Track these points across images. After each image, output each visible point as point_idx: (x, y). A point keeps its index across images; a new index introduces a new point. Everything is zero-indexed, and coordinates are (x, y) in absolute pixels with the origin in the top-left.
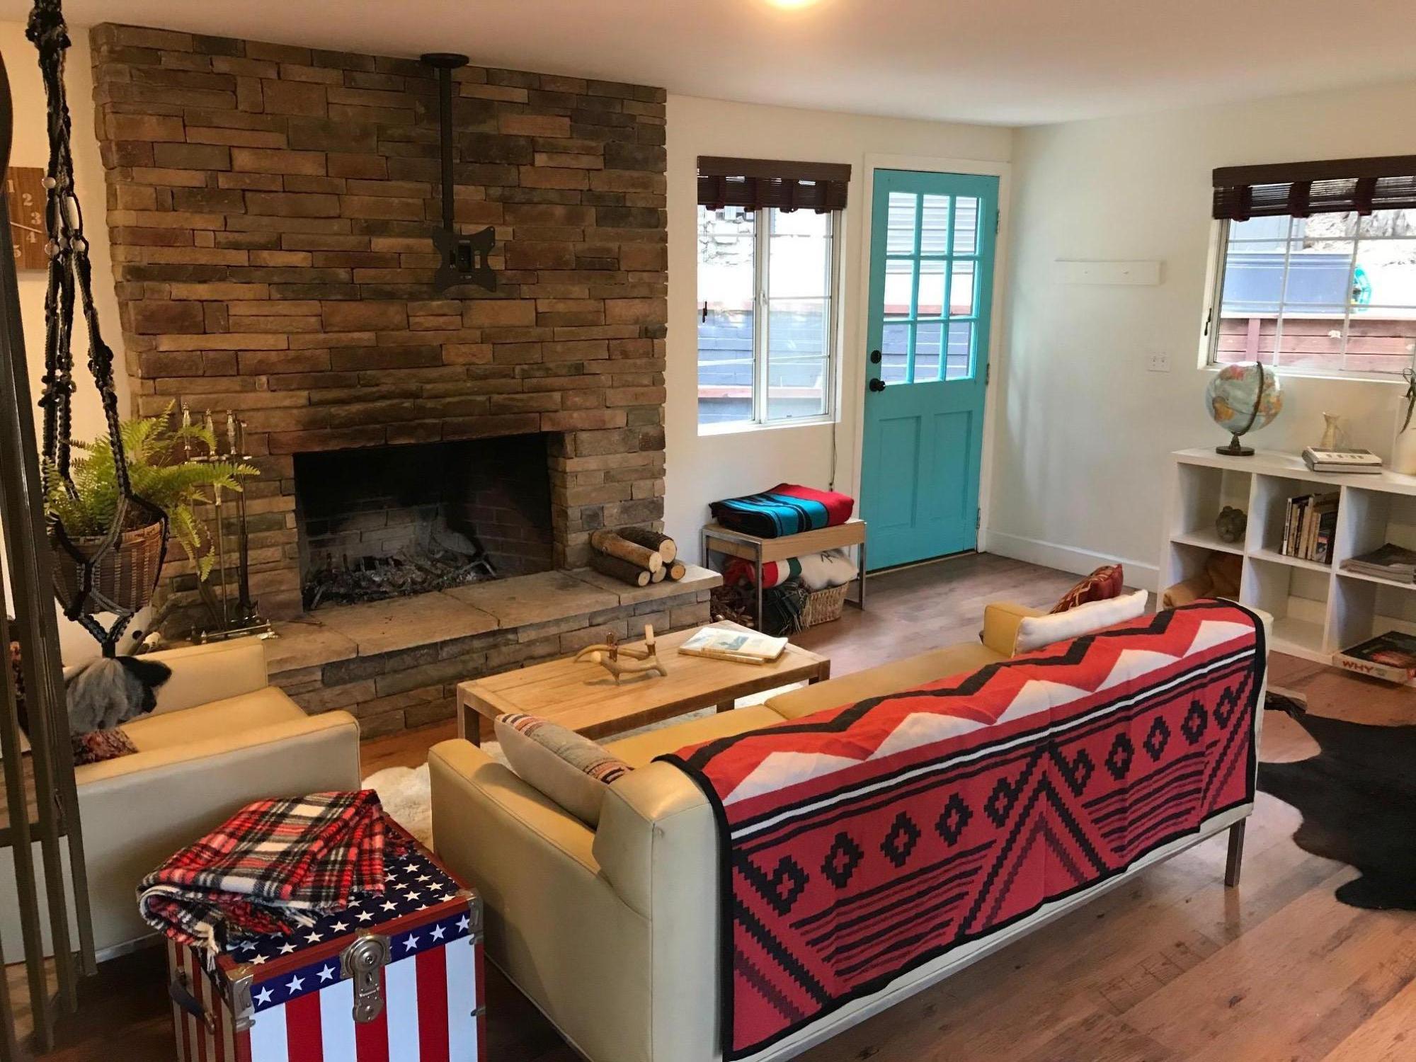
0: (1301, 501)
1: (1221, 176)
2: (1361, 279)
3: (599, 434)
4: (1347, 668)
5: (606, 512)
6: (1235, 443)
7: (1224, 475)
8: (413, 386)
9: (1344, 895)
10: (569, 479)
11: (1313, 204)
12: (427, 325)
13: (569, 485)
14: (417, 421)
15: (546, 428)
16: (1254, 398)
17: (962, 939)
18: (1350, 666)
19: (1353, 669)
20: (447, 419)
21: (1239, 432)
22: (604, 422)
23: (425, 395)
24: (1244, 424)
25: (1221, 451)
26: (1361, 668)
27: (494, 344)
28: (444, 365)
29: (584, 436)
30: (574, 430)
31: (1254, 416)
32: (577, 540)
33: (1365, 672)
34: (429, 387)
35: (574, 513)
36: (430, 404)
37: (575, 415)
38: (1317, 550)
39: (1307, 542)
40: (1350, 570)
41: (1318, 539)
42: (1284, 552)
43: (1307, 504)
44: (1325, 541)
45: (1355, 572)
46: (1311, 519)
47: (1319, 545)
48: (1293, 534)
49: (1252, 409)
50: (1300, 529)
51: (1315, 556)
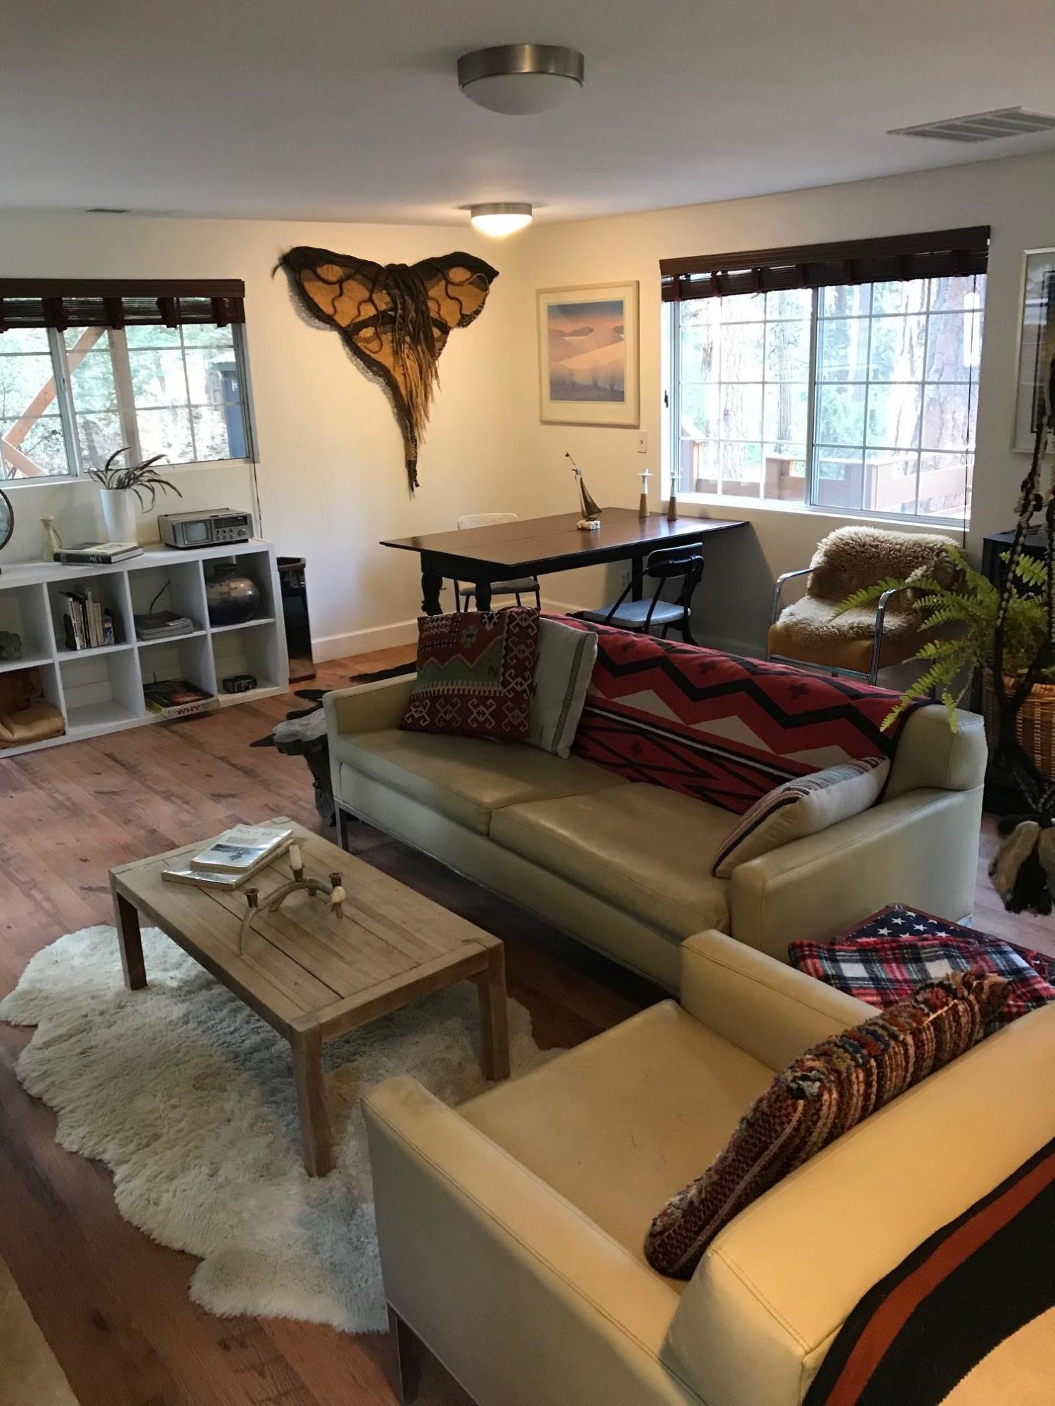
0: (80, 598)
4: (182, 715)
18: (184, 712)
19: (186, 714)
26: (192, 710)
33: (195, 711)
38: (105, 636)
39: (96, 631)
40: (143, 640)
41: (103, 626)
42: (79, 648)
43: (86, 598)
44: (110, 625)
45: (148, 640)
46: (94, 610)
47: (106, 631)
48: (81, 628)
49: (6, 525)
50: (86, 622)
51: (107, 640)
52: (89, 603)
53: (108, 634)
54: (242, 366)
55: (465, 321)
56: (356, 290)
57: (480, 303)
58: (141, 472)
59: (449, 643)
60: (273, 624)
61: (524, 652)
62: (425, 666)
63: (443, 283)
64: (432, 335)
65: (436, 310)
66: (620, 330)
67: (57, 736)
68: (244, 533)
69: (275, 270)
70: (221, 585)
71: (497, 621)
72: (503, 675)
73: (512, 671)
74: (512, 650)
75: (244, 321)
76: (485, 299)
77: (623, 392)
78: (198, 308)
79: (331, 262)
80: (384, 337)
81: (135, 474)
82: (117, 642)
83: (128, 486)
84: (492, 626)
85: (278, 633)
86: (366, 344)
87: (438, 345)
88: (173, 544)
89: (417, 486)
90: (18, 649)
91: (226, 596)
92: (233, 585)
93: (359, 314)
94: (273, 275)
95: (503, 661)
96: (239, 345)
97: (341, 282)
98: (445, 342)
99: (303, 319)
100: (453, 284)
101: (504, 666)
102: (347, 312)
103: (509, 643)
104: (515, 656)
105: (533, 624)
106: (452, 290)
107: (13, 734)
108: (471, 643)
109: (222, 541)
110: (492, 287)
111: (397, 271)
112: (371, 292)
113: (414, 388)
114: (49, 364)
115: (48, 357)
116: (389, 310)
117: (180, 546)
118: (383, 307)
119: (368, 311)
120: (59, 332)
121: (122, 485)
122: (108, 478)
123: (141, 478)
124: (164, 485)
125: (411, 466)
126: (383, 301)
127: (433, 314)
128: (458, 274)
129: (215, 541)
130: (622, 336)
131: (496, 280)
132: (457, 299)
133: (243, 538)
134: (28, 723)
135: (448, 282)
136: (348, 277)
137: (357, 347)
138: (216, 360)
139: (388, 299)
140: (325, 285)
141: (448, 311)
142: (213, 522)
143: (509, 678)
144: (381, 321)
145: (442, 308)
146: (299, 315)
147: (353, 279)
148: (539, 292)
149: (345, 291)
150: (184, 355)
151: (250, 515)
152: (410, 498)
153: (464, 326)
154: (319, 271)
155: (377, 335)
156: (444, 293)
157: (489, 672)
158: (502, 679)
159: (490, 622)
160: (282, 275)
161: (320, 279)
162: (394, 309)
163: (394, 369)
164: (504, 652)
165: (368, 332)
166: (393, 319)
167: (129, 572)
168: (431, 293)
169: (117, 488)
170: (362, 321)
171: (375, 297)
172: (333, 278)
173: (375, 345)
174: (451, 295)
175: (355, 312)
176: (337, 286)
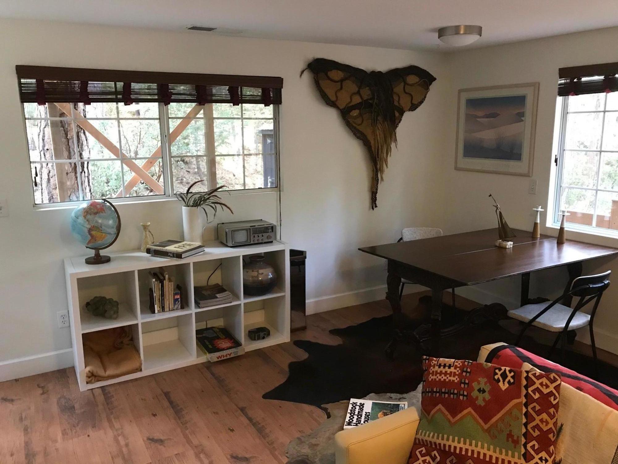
4: (220, 359)
6: (98, 255)
16: (116, 223)
19: (222, 358)
26: (226, 356)
33: (229, 357)
38: (175, 304)
39: (169, 300)
40: (199, 307)
41: (174, 297)
42: (156, 311)
43: (165, 279)
44: (179, 297)
45: (203, 307)
46: (169, 287)
47: (176, 300)
48: (159, 299)
49: (116, 230)
50: (163, 295)
51: (176, 306)
52: (166, 282)
53: (177, 302)
54: (278, 131)
55: (413, 107)
56: (351, 86)
57: (423, 97)
58: (208, 197)
59: (458, 394)
60: (284, 297)
61: (547, 423)
62: (432, 412)
63: (402, 84)
64: (395, 116)
65: (397, 100)
66: (521, 115)
67: (137, 372)
68: (270, 237)
69: (302, 72)
70: (253, 271)
71: (512, 381)
72: (525, 446)
73: (534, 442)
74: (534, 419)
75: (281, 104)
76: (426, 95)
77: (521, 154)
79: (338, 69)
80: (365, 116)
81: (204, 198)
82: (182, 308)
83: (200, 205)
84: (507, 385)
85: (286, 302)
86: (354, 120)
87: (397, 121)
88: (225, 243)
89: (376, 207)
90: (117, 312)
91: (256, 279)
92: (261, 271)
93: (351, 101)
94: (301, 76)
95: (524, 430)
96: (276, 118)
97: (342, 81)
98: (401, 120)
100: (408, 85)
101: (525, 435)
102: (344, 100)
103: (530, 409)
104: (537, 426)
105: (554, 391)
106: (408, 89)
107: (105, 371)
108: (484, 399)
109: (256, 242)
110: (431, 87)
111: (376, 76)
112: (360, 88)
113: (380, 147)
114: (158, 125)
115: (157, 122)
116: (370, 99)
117: (229, 245)
118: (365, 98)
119: (357, 100)
120: (165, 105)
121: (196, 204)
122: (188, 199)
123: (208, 201)
124: (223, 206)
125: (374, 195)
126: (366, 93)
127: (396, 103)
128: (412, 79)
129: (252, 242)
130: (522, 118)
131: (434, 83)
132: (410, 94)
133: (270, 240)
134: (118, 363)
135: (406, 83)
136: (347, 79)
137: (348, 122)
138: (262, 128)
139: (369, 92)
140: (333, 83)
141: (405, 101)
142: (251, 230)
143: (532, 452)
144: (364, 106)
145: (401, 99)
147: (350, 80)
148: (460, 91)
149: (344, 87)
150: (242, 123)
151: (275, 226)
153: (412, 111)
155: (360, 115)
156: (402, 89)
157: (508, 441)
158: (523, 451)
159: (504, 381)
160: (307, 76)
161: (329, 78)
162: (373, 99)
163: (369, 135)
164: (524, 420)
165: (355, 113)
166: (371, 105)
167: (194, 263)
168: (395, 90)
169: (192, 206)
170: (353, 106)
171: (362, 91)
172: (336, 79)
173: (359, 121)
174: (406, 91)
175: (349, 100)
176: (339, 84)
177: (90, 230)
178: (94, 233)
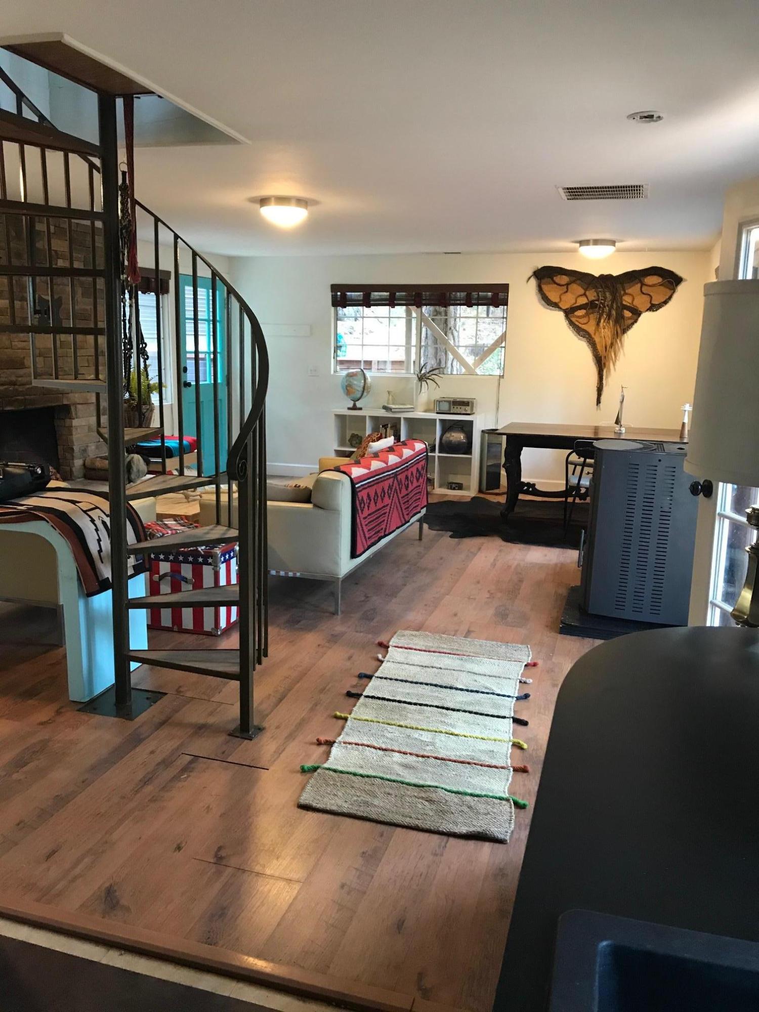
0: (385, 426)
1: (335, 288)
2: (342, 340)
3: (85, 406)
5: (89, 448)
6: (355, 405)
7: (347, 418)
8: (13, 378)
9: (451, 537)
10: (74, 430)
11: (372, 302)
12: (19, 346)
13: (74, 433)
14: (15, 398)
15: (65, 402)
16: (362, 384)
17: (385, 536)
20: (27, 397)
21: (355, 400)
22: (87, 400)
23: (18, 384)
24: (359, 396)
25: (349, 409)
27: (44, 357)
28: (26, 368)
29: (79, 407)
30: (75, 404)
31: (363, 392)
32: (78, 463)
34: (20, 379)
35: (76, 448)
36: (21, 389)
37: (76, 395)
43: (388, 427)
49: (362, 389)
55: (653, 308)
56: (577, 289)
60: (472, 459)
63: (639, 285)
68: (467, 410)
69: (529, 278)
70: (447, 434)
75: (508, 305)
78: (485, 298)
80: (591, 316)
85: (472, 464)
86: (578, 319)
91: (450, 440)
92: (455, 435)
93: (576, 303)
94: (528, 281)
97: (567, 285)
99: (542, 305)
102: (569, 300)
109: (456, 412)
112: (586, 290)
114: (404, 323)
119: (583, 301)
125: (600, 390)
129: (452, 412)
132: (649, 295)
133: (466, 413)
136: (574, 282)
137: (571, 321)
139: (595, 294)
140: (558, 287)
142: (453, 402)
144: (591, 306)
146: (540, 303)
147: (576, 283)
150: (477, 322)
152: (597, 410)
154: (555, 278)
163: (595, 334)
167: (405, 419)
170: (577, 306)
171: (587, 293)
172: (563, 282)
173: (585, 320)
174: (645, 292)
175: (574, 301)
176: (565, 287)
177: (347, 386)
178: (348, 388)
